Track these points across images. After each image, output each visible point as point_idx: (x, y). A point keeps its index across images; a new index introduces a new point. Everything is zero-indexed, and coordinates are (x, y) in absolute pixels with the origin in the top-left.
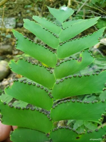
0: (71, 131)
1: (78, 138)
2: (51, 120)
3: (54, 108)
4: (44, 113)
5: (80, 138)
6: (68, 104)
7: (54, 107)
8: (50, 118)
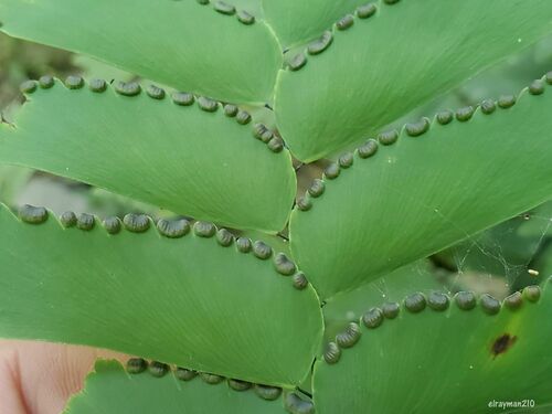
0: (448, 314)
1: (502, 344)
2: (302, 287)
3: (306, 209)
4: (248, 250)
5: (515, 339)
6: (388, 158)
7: (306, 199)
8: (293, 272)
